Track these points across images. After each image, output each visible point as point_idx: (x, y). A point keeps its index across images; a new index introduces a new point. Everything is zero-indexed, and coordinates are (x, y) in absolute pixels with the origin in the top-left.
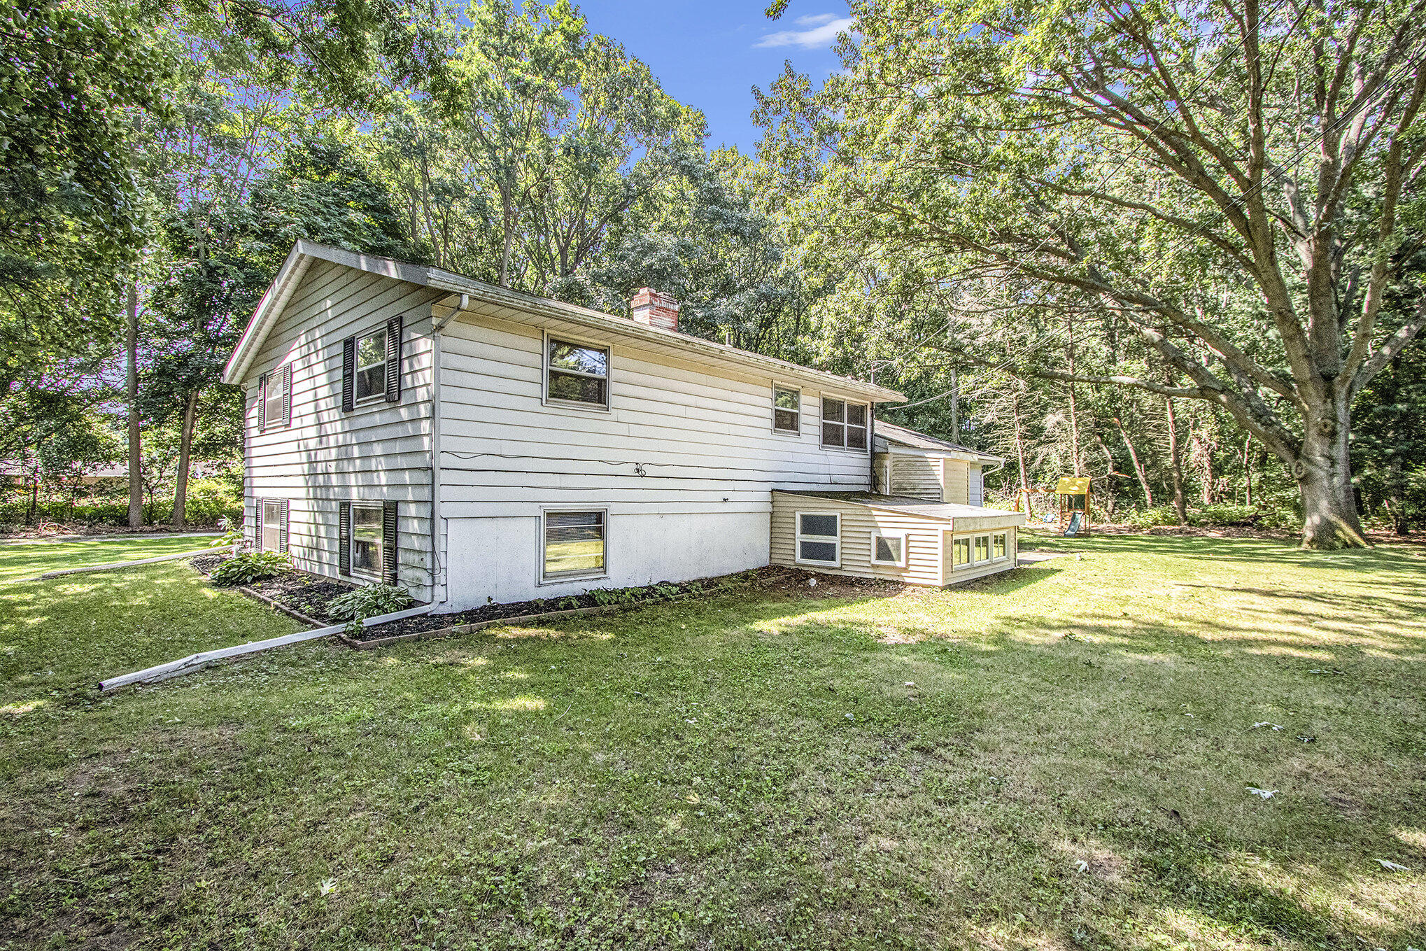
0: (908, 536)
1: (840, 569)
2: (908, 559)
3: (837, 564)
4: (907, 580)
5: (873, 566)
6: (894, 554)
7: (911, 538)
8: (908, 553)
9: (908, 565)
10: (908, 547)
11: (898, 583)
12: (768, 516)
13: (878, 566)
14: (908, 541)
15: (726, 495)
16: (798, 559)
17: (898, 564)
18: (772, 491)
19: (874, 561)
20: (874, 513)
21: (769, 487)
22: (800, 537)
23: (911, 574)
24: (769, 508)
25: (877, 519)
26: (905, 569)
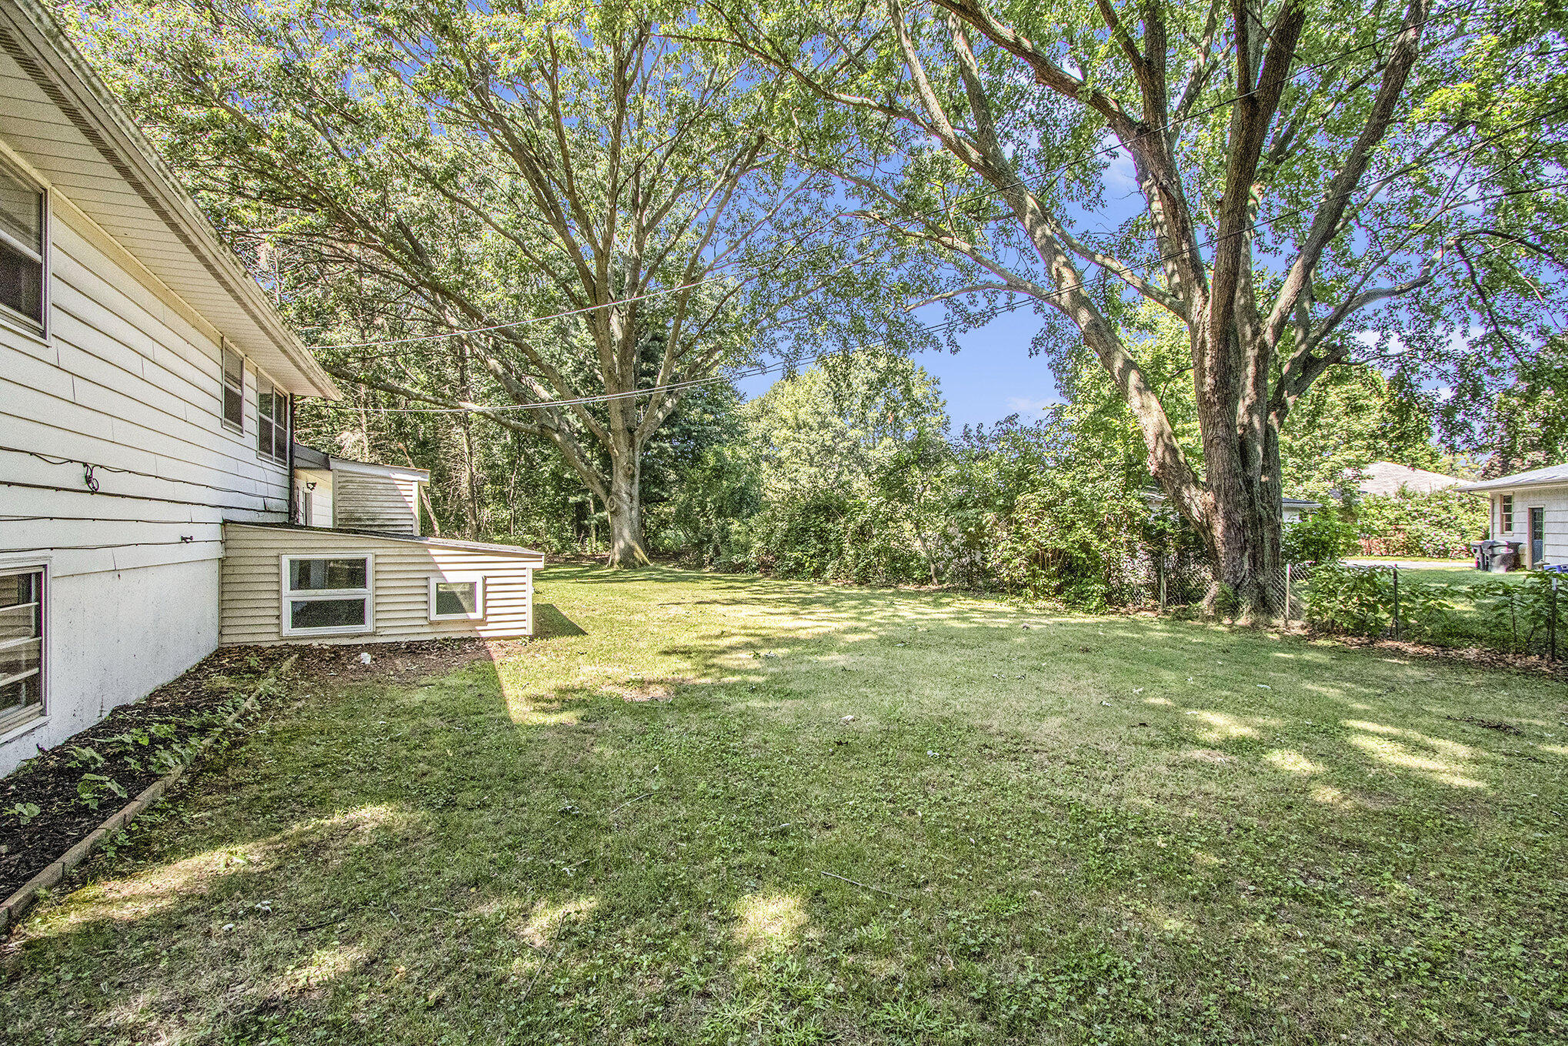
0: (485, 578)
1: (374, 634)
2: (485, 608)
3: (368, 627)
4: (484, 634)
5: (431, 624)
6: (465, 604)
7: (489, 581)
8: (485, 601)
9: (485, 615)
10: (485, 593)
11: (473, 640)
12: (216, 565)
13: (439, 623)
14: (485, 586)
15: (187, 530)
16: (288, 629)
17: (472, 616)
18: (225, 523)
19: (434, 616)
20: (433, 551)
21: (218, 515)
22: (290, 596)
23: (490, 626)
24: (216, 551)
25: (437, 559)
26: (483, 621)
